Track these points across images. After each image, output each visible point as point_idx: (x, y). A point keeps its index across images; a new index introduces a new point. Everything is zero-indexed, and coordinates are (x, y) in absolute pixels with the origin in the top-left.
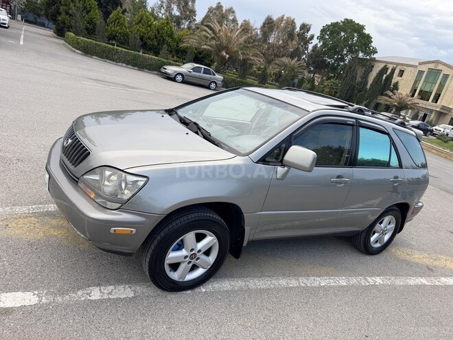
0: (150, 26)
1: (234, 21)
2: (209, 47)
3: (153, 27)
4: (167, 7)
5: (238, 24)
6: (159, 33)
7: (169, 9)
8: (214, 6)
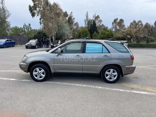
0: (105, 34)
1: (142, 24)
2: (122, 36)
3: (106, 34)
4: (115, 27)
5: (143, 25)
6: (108, 35)
7: (116, 28)
8: (132, 22)
